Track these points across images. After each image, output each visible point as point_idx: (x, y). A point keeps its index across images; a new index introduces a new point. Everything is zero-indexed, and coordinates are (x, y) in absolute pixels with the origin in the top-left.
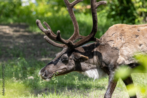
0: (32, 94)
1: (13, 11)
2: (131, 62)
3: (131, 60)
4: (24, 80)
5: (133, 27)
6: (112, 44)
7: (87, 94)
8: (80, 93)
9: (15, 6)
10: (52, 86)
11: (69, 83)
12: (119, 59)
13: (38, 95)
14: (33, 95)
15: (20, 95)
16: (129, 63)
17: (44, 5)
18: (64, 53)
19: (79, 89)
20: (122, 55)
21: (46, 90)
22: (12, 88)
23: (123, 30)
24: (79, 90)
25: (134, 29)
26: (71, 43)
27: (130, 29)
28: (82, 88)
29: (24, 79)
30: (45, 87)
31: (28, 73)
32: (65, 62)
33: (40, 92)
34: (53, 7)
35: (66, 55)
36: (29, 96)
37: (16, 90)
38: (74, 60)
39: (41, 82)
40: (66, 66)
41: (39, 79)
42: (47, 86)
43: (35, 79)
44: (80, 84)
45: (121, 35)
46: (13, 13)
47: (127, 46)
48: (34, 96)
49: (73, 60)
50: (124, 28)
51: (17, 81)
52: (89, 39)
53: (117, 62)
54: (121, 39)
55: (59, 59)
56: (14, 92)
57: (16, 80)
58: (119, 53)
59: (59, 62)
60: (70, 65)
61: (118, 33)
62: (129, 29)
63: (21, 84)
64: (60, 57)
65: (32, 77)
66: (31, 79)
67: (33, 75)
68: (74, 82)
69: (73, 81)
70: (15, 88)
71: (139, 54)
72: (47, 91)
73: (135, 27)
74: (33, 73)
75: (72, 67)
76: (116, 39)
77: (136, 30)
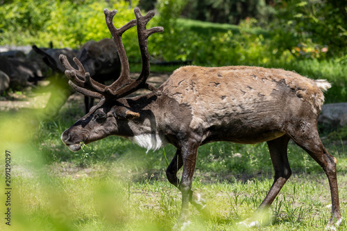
0: (238, 181)
1: (211, 55)
2: (212, 124)
3: (210, 122)
4: (226, 159)
5: (210, 71)
6: (179, 99)
7: (322, 181)
8: (310, 178)
9: (214, 47)
10: (269, 168)
11: (294, 164)
12: (193, 121)
13: (248, 181)
14: (240, 182)
15: (220, 181)
16: (209, 126)
17: (257, 47)
18: (100, 106)
19: (309, 173)
20: (196, 113)
21: (260, 173)
22: (208, 171)
23: (195, 75)
24: (309, 175)
25: (212, 73)
26: (109, 91)
27: (207, 73)
28: (314, 172)
29: (227, 156)
30: (258, 170)
31: (232, 148)
32: (101, 120)
33: (250, 177)
34: (271, 50)
35: (102, 110)
36: (233, 182)
37: (214, 174)
38: (116, 118)
39: (252, 162)
40: (102, 127)
41: (249, 157)
42: (261, 168)
43: (243, 157)
44: (311, 165)
45: (192, 84)
46: (210, 58)
47: (202, 100)
48: (242, 183)
49: (114, 118)
50: (196, 73)
51: (215, 160)
52: (136, 85)
53: (191, 126)
54: (192, 89)
55: (92, 115)
56: (212, 176)
57: (215, 158)
58: (191, 111)
59: (91, 121)
60: (109, 125)
61: (188, 81)
62: (204, 74)
63: (222, 164)
64: (94, 113)
65: (238, 154)
66: (237, 157)
67: (240, 151)
68: (302, 163)
69: (301, 161)
70: (212, 170)
71: (223, 110)
72: (262, 176)
73: (214, 70)
74: (240, 148)
75: (112, 128)
76: (185, 90)
77: (216, 75)
